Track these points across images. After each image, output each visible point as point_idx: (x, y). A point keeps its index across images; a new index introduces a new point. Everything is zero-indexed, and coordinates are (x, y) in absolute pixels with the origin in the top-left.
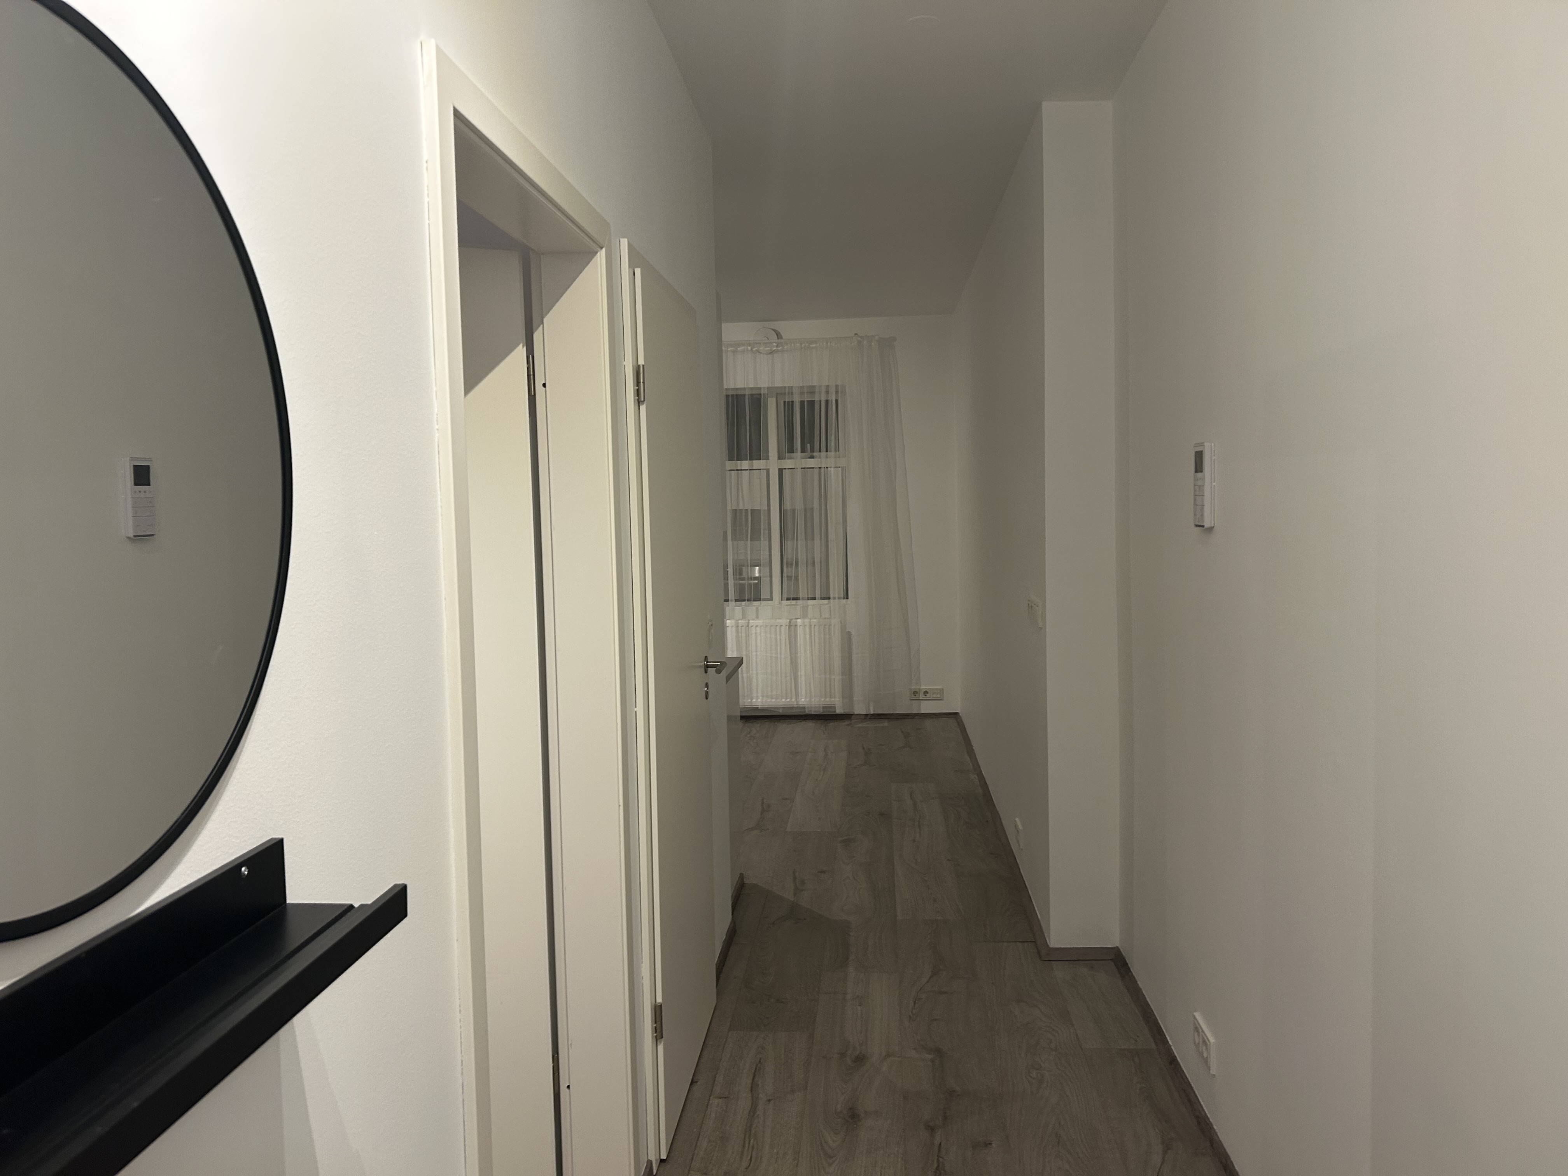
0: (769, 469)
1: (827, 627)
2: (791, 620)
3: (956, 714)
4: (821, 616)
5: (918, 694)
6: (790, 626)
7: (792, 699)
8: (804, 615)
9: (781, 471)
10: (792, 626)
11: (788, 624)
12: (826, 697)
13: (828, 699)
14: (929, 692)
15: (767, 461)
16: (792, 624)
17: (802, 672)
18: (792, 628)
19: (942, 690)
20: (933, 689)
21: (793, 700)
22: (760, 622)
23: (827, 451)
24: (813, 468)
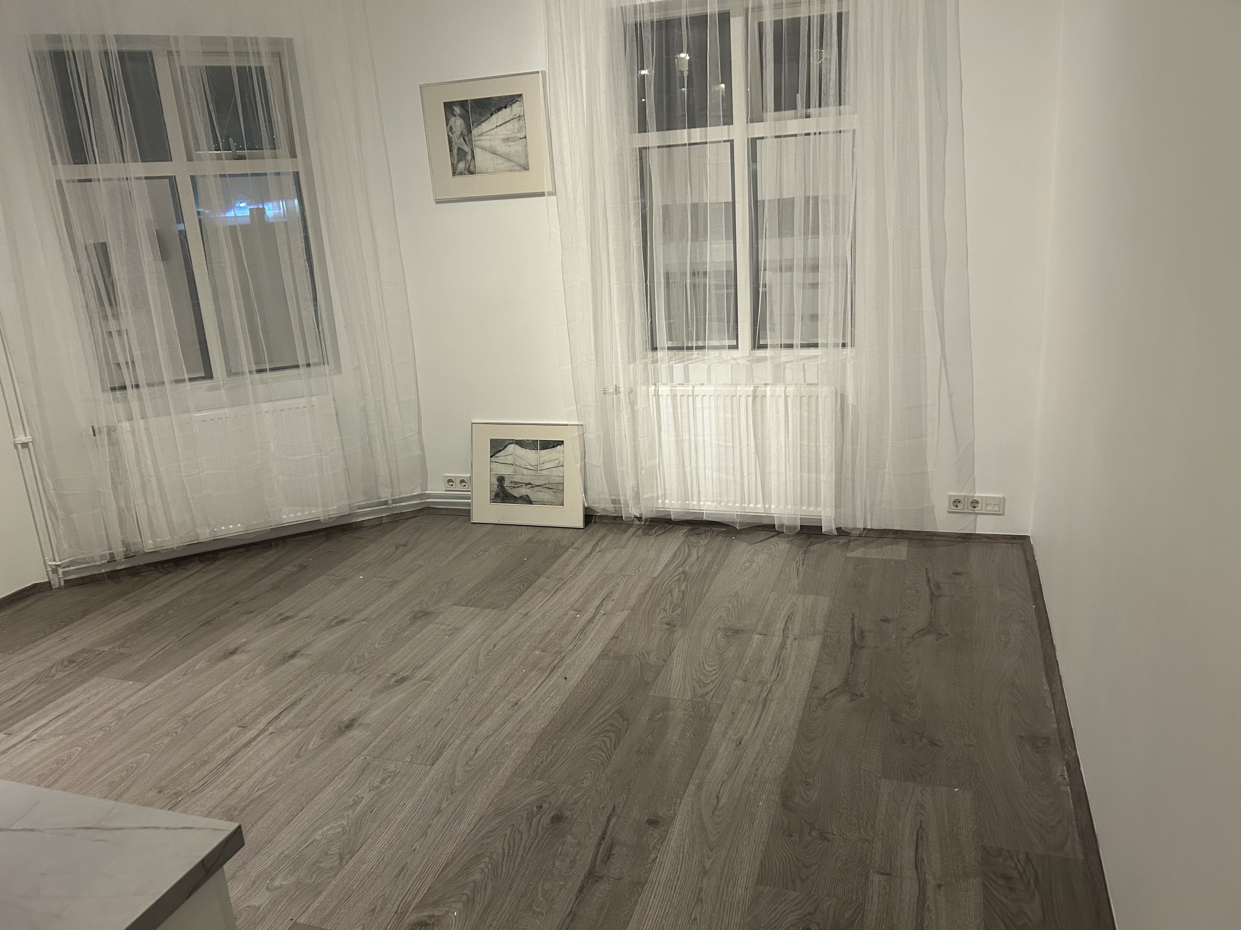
0: (733, 140)
1: (813, 398)
2: (756, 387)
3: (1025, 538)
4: (805, 382)
5: (962, 505)
6: (755, 397)
7: (757, 504)
8: (778, 379)
9: (753, 143)
10: (757, 396)
11: (750, 393)
12: (809, 505)
13: (812, 509)
14: (980, 501)
15: (731, 126)
16: (756, 395)
17: (773, 467)
18: (759, 399)
19: (1002, 502)
20: (986, 498)
21: (759, 506)
22: (708, 389)
23: (820, 106)
24: (796, 135)
